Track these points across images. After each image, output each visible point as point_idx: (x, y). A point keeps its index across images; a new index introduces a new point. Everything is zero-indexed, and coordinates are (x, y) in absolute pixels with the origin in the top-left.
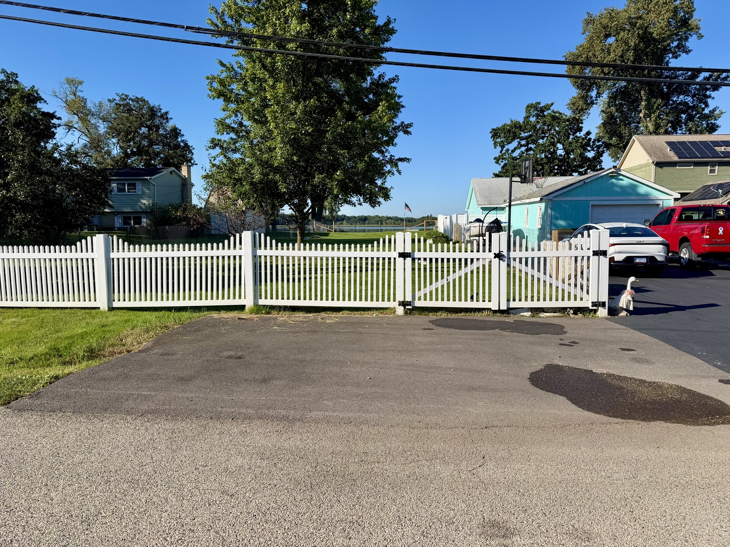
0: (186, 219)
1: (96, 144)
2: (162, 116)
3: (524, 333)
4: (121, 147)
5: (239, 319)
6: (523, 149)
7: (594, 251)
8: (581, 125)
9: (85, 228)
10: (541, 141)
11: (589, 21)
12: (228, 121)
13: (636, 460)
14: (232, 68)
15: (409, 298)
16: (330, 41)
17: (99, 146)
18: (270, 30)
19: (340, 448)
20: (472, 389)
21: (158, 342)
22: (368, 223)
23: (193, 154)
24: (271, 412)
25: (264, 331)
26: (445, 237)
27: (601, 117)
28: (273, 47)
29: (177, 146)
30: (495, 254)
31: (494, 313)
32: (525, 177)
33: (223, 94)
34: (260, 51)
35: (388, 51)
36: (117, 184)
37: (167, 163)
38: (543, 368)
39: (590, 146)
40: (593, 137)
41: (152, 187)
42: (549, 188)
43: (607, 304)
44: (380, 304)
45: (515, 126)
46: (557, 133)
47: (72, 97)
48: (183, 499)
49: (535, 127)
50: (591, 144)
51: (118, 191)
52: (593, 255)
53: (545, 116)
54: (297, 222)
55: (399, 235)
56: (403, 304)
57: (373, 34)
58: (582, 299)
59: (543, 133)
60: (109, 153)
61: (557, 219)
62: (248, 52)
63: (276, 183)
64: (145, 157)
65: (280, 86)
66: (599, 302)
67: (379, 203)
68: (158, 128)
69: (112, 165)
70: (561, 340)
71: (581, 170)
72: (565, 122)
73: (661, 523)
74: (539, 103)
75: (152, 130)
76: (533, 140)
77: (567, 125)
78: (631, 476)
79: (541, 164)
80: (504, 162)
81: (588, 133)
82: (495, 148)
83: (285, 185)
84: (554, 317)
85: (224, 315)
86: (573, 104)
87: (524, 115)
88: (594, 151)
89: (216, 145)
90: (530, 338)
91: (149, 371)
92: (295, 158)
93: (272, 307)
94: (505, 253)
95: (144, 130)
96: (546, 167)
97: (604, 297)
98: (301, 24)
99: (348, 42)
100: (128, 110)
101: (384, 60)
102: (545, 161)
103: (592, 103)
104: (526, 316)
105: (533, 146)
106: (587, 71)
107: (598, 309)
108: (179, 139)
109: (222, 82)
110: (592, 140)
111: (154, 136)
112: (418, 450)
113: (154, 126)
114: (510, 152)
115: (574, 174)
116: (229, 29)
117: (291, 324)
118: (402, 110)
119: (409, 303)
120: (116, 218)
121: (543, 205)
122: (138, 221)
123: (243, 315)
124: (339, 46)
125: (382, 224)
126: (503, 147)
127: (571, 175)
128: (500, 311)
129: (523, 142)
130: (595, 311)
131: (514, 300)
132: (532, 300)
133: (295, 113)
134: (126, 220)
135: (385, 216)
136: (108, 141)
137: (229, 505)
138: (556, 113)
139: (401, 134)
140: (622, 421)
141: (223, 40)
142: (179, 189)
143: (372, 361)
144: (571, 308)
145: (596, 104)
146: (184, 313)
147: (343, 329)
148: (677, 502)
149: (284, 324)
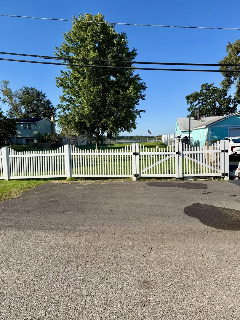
0: (50, 139)
1: (15, 108)
2: (42, 95)
3: (188, 189)
4: (25, 109)
5: (63, 183)
6: (201, 104)
7: (222, 150)
8: (226, 93)
9: (10, 145)
10: (208, 101)
11: (230, 46)
12: (65, 97)
13: (224, 250)
14: (66, 73)
15: (138, 173)
16: (108, 60)
17: (17, 109)
18: (81, 56)
19: (87, 244)
20: (156, 215)
21: (24, 194)
22: (134, 139)
23: (56, 111)
24: (62, 227)
25: (71, 189)
26: (164, 145)
27: (236, 89)
28: (83, 64)
29: (49, 108)
30: (176, 152)
31: (177, 179)
32: (196, 117)
33: (62, 84)
34: (77, 66)
35: (134, 63)
36: (24, 125)
37: (45, 116)
38: (192, 205)
39: (231, 102)
40: (232, 98)
41: (38, 126)
42: (210, 122)
43: (229, 174)
44: (126, 176)
45: (197, 94)
46: (216, 97)
47: (5, 88)
48: (8, 268)
49: (205, 94)
50: (232, 101)
51: (24, 128)
52: (222, 152)
53: (210, 89)
54: (96, 140)
55: (133, 145)
56: (136, 175)
57: (127, 56)
58: (217, 172)
59: (209, 97)
60: (21, 112)
61: (213, 135)
62: (72, 67)
63: (86, 123)
64: (35, 114)
65: (86, 80)
66: (225, 174)
67: (132, 131)
68: (41, 101)
69: (22, 117)
70: (204, 191)
71: (227, 113)
72: (219, 92)
73: (227, 283)
74: (207, 84)
75: (38, 101)
76: (205, 100)
77: (220, 93)
78: (219, 258)
79: (209, 111)
80: (192, 110)
81: (230, 96)
82: (188, 104)
83: (89, 124)
84: (204, 180)
85: (57, 182)
86: (223, 84)
87: (201, 89)
88: (233, 104)
89: (60, 107)
90: (190, 191)
91: (14, 208)
92: (93, 112)
93: (78, 178)
94: (181, 152)
95: (35, 102)
96: (211, 112)
97: (227, 171)
98: (95, 53)
99: (116, 60)
100: (28, 93)
101: (132, 67)
102: (211, 109)
103: (232, 83)
104: (191, 180)
105: (205, 103)
106: (229, 69)
107: (225, 176)
108: (50, 105)
109: (62, 80)
110: (232, 99)
111: (39, 104)
112: (123, 245)
113: (39, 100)
114: (195, 106)
115: (224, 115)
116: (64, 57)
117: (84, 185)
118: (146, 89)
119: (138, 175)
120: (23, 140)
121: (207, 129)
122: (33, 141)
123: (65, 182)
124: (112, 62)
125: (139, 139)
126: (191, 104)
127: (223, 115)
128: (179, 178)
129: (201, 101)
130: (224, 178)
131: (186, 173)
132: (194, 173)
133: (93, 92)
134: (27, 141)
135: (141, 136)
136: (21, 107)
137: (27, 271)
138: (215, 88)
139: (140, 100)
140: (222, 230)
141: (62, 62)
142: (50, 126)
143: (115, 202)
144: (212, 176)
145: (234, 83)
146: (39, 181)
147: (107, 187)
148: (237, 271)
149: (82, 185)
